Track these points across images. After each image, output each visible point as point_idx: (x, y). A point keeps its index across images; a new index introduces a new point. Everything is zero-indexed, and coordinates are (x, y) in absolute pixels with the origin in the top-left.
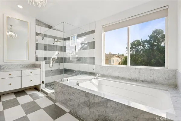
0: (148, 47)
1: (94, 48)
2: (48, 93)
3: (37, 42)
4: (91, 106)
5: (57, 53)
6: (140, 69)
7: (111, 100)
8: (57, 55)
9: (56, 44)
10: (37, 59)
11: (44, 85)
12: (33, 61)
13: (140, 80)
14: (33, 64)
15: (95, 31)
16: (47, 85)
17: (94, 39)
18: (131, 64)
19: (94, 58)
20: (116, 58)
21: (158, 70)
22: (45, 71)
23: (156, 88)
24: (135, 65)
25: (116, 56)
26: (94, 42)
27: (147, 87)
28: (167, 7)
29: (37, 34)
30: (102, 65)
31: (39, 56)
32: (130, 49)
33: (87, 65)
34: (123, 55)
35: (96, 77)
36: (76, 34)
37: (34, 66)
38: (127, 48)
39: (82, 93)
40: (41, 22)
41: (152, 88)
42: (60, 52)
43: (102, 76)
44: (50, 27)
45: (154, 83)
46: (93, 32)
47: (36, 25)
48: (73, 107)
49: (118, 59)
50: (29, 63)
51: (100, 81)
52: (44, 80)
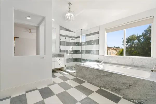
0: (143, 41)
1: (99, 44)
2: (70, 72)
3: (61, 41)
4: (102, 77)
5: (71, 47)
6: (133, 58)
7: (114, 73)
8: (71, 49)
9: (71, 41)
10: (60, 51)
11: (66, 67)
12: (58, 52)
13: (133, 65)
14: (59, 54)
15: (100, 32)
16: (68, 68)
17: (98, 37)
18: (126, 55)
19: (99, 50)
20: (112, 50)
21: (146, 59)
22: (67, 59)
23: (143, 70)
24: (129, 56)
25: (113, 49)
26: (99, 40)
27: (137, 69)
28: (153, 17)
29: (61, 35)
30: (105, 56)
31: (61, 50)
32: (126, 43)
33: (93, 55)
34: (119, 48)
35: (101, 64)
36: (85, 34)
37: (59, 56)
38: (123, 42)
39: (96, 71)
40: (63, 27)
41: (141, 70)
42: (73, 47)
43: (105, 63)
44: (68, 30)
45: (143, 67)
46: (98, 33)
47: (60, 29)
48: (90, 79)
49: (114, 51)
50: (56, 54)
51: (104, 66)
52: (66, 65)
